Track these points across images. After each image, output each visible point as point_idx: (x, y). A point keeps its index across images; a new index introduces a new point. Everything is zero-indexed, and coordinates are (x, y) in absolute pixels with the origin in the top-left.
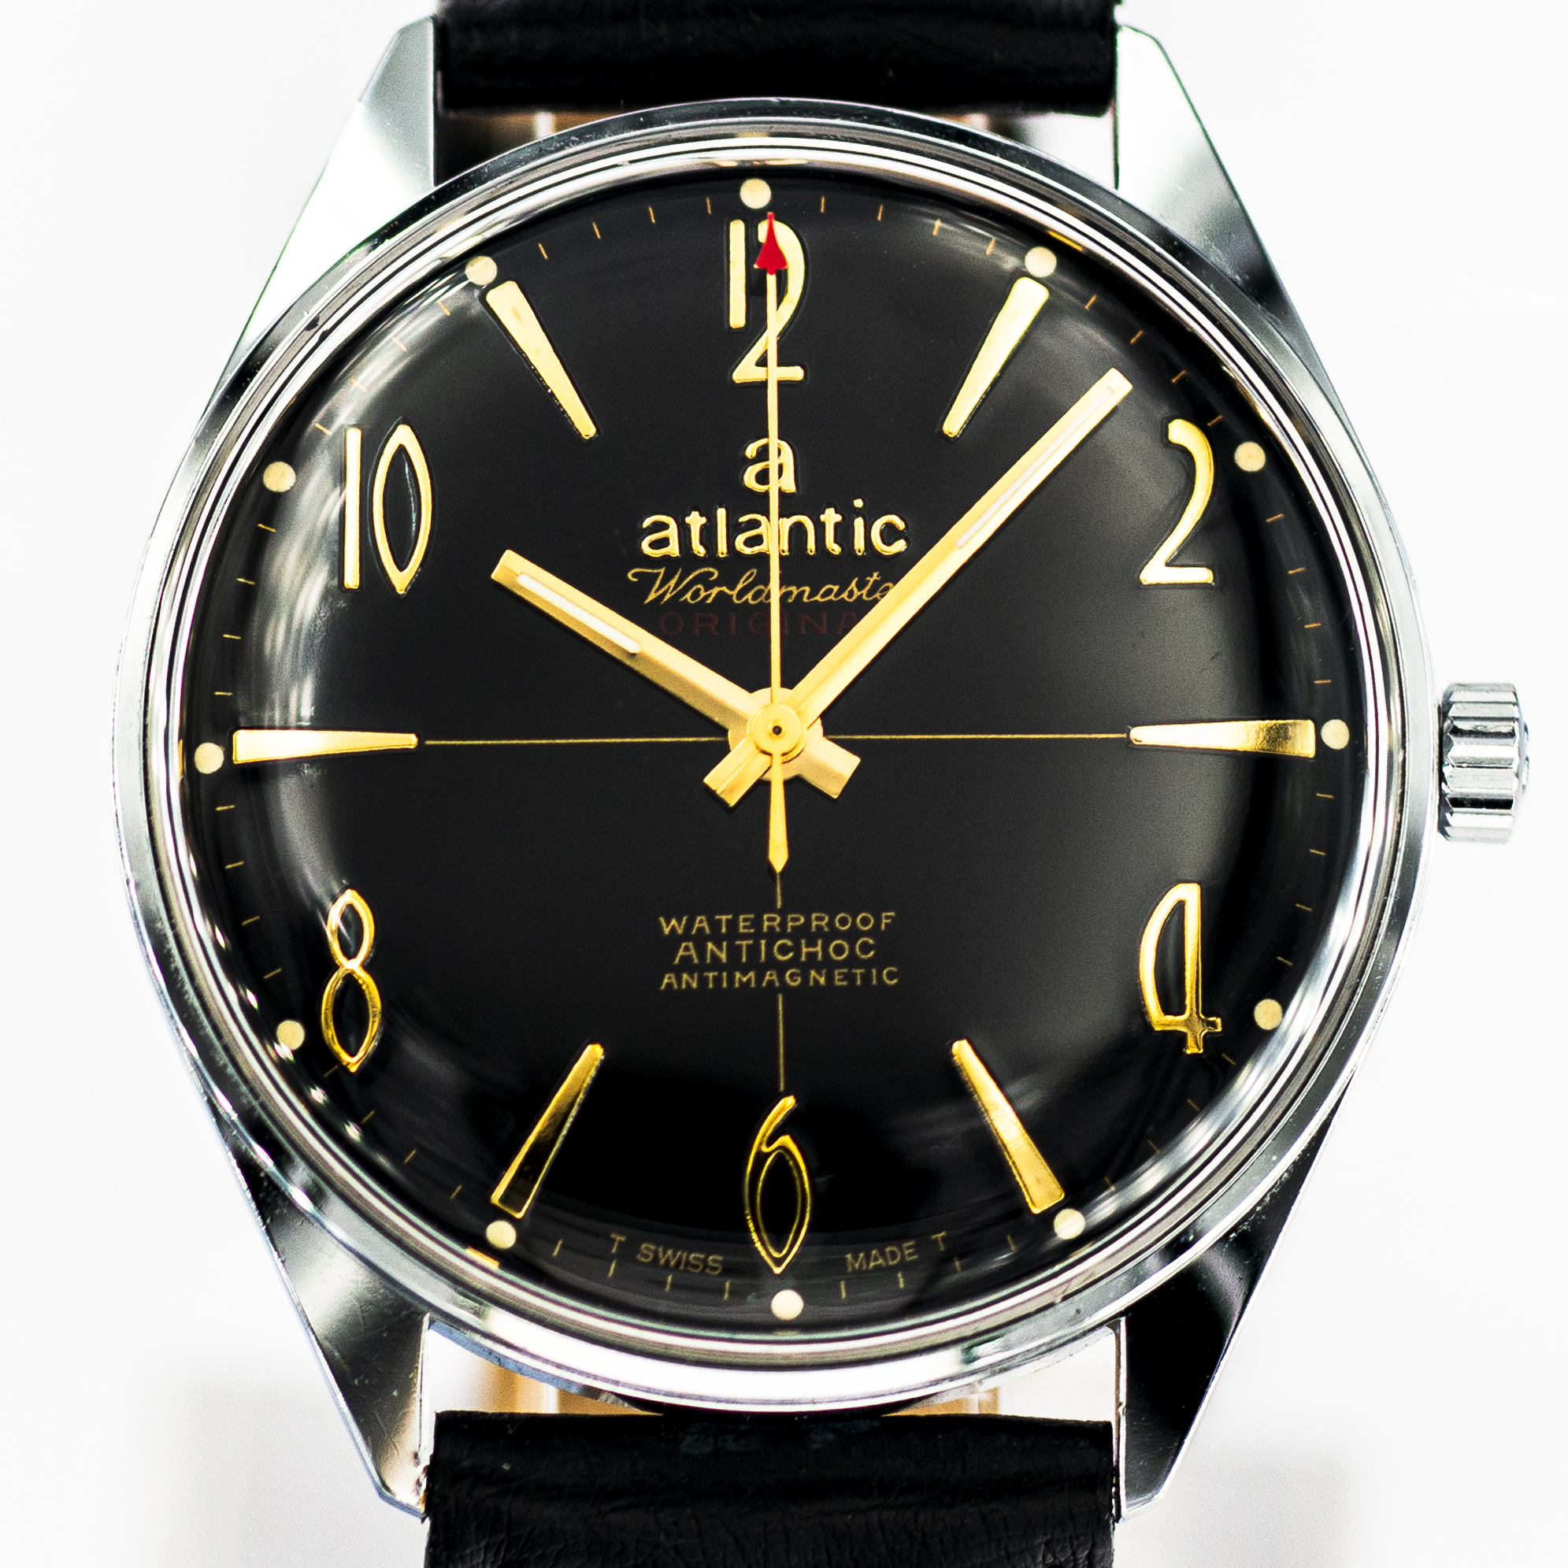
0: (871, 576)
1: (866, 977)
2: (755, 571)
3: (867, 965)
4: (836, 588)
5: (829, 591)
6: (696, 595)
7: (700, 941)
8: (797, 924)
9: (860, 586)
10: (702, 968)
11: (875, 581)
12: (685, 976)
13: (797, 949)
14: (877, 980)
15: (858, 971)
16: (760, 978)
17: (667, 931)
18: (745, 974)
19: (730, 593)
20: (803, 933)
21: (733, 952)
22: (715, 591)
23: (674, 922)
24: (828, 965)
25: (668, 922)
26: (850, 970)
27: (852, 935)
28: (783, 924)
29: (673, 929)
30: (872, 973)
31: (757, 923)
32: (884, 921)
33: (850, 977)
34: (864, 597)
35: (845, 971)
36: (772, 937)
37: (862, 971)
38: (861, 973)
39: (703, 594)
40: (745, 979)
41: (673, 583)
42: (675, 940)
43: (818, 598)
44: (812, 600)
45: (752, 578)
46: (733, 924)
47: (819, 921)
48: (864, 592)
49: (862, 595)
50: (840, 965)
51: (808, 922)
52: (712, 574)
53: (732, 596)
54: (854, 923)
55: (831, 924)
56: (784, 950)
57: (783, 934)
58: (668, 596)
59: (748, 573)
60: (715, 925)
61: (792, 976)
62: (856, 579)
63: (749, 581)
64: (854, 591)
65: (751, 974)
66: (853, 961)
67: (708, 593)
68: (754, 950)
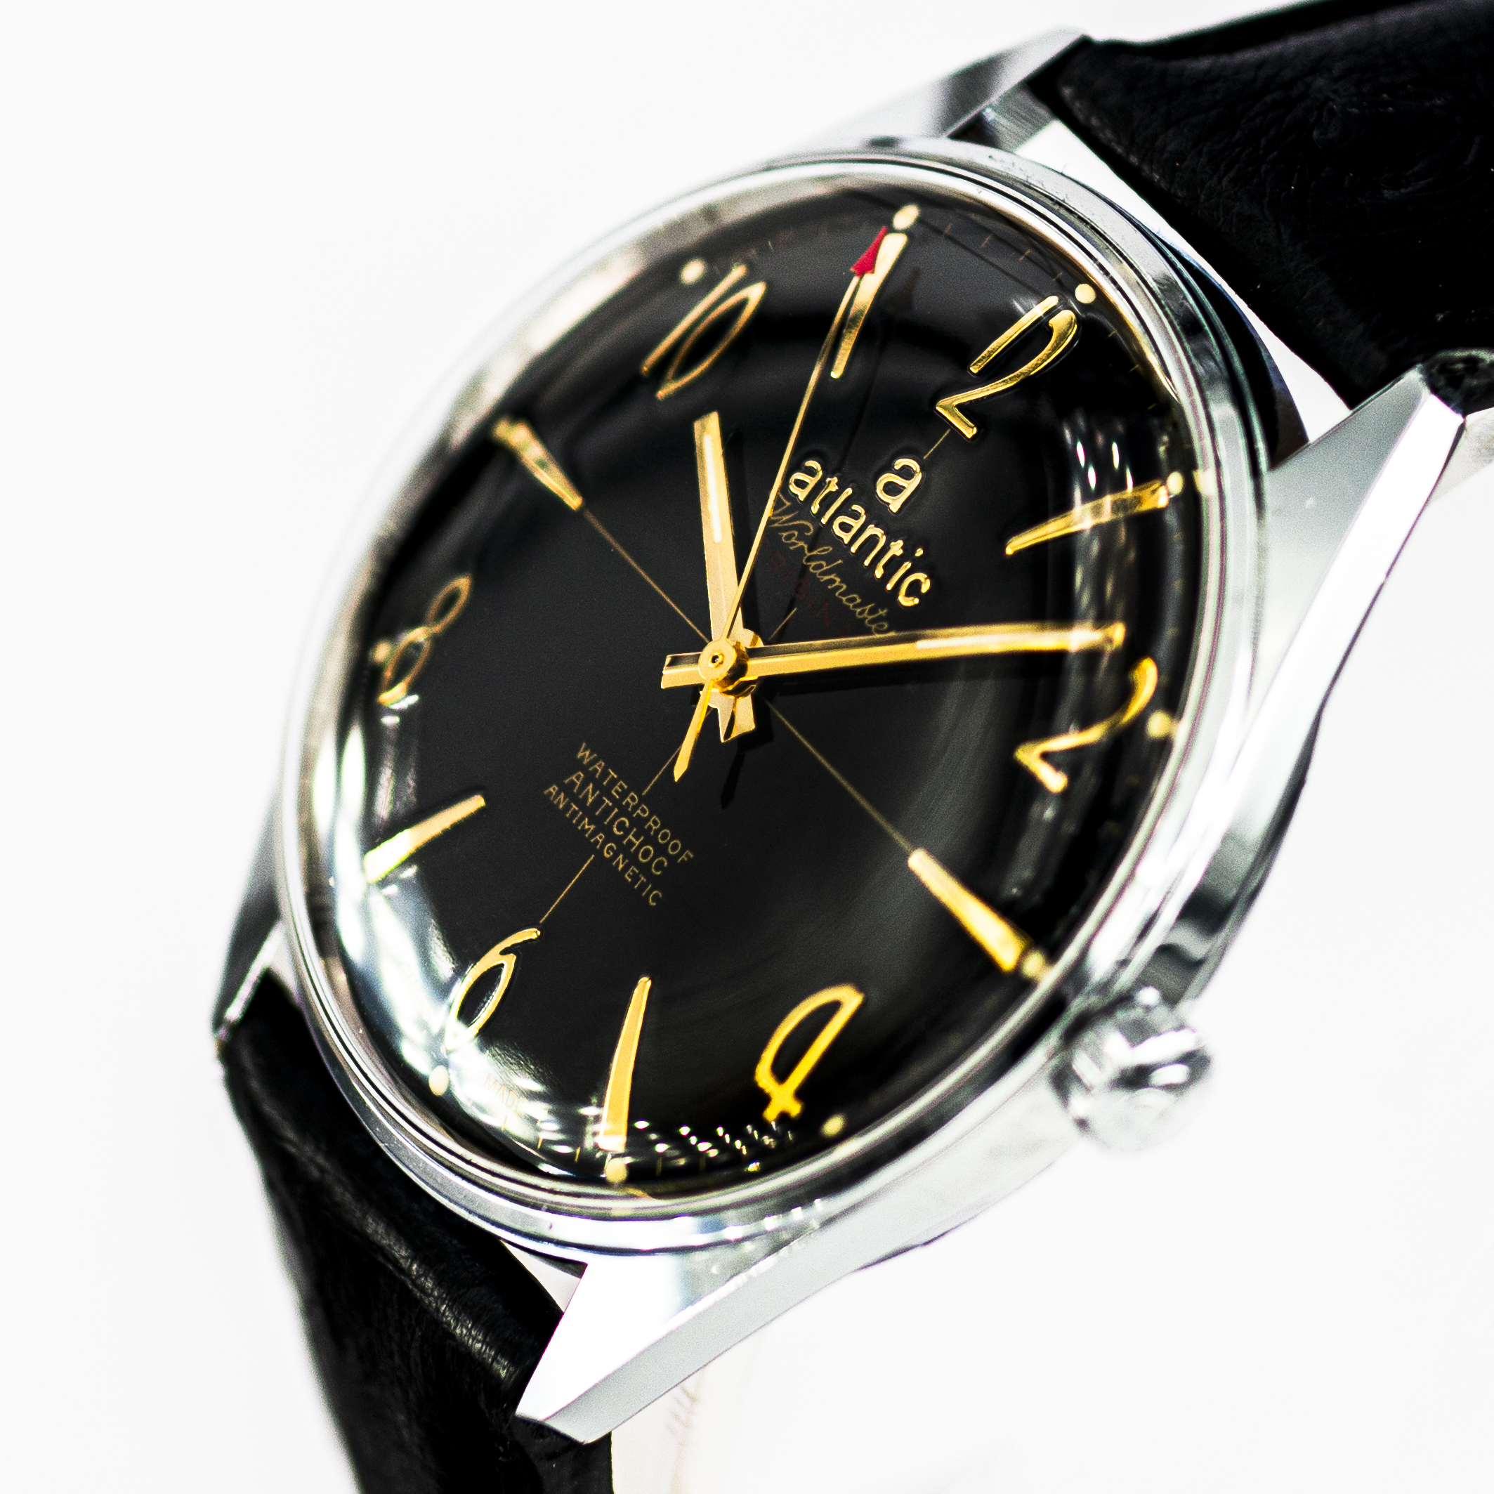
0: (882, 610)
1: (643, 886)
2: (831, 549)
3: (651, 878)
4: (859, 601)
5: (853, 600)
6: (789, 538)
7: (590, 777)
8: (642, 815)
9: (872, 611)
10: (572, 797)
11: (881, 616)
12: (562, 795)
13: (627, 832)
14: (646, 894)
15: (642, 878)
16: (594, 833)
17: (580, 755)
18: (589, 824)
19: (806, 552)
20: (638, 823)
21: (598, 802)
22: (801, 544)
23: (587, 753)
24: (632, 859)
25: (585, 750)
26: (639, 873)
27: (661, 850)
28: (635, 808)
29: (583, 758)
30: (648, 886)
31: (624, 794)
32: (684, 856)
33: (635, 878)
34: (867, 621)
35: (637, 871)
36: (624, 811)
37: (645, 880)
38: (643, 881)
39: (793, 540)
40: (587, 827)
41: (785, 518)
42: (578, 765)
43: (844, 599)
44: (840, 597)
45: (826, 553)
46: (613, 782)
47: (653, 824)
48: (870, 617)
49: (866, 618)
50: (638, 864)
51: (648, 819)
52: (809, 530)
53: (806, 555)
54: (669, 842)
55: (657, 832)
56: (621, 826)
57: (629, 816)
58: (776, 525)
59: (826, 548)
60: (605, 774)
61: (611, 848)
62: (873, 605)
63: (823, 553)
64: (864, 613)
65: (592, 827)
66: (645, 869)
67: (796, 542)
68: (608, 811)
